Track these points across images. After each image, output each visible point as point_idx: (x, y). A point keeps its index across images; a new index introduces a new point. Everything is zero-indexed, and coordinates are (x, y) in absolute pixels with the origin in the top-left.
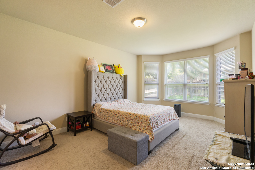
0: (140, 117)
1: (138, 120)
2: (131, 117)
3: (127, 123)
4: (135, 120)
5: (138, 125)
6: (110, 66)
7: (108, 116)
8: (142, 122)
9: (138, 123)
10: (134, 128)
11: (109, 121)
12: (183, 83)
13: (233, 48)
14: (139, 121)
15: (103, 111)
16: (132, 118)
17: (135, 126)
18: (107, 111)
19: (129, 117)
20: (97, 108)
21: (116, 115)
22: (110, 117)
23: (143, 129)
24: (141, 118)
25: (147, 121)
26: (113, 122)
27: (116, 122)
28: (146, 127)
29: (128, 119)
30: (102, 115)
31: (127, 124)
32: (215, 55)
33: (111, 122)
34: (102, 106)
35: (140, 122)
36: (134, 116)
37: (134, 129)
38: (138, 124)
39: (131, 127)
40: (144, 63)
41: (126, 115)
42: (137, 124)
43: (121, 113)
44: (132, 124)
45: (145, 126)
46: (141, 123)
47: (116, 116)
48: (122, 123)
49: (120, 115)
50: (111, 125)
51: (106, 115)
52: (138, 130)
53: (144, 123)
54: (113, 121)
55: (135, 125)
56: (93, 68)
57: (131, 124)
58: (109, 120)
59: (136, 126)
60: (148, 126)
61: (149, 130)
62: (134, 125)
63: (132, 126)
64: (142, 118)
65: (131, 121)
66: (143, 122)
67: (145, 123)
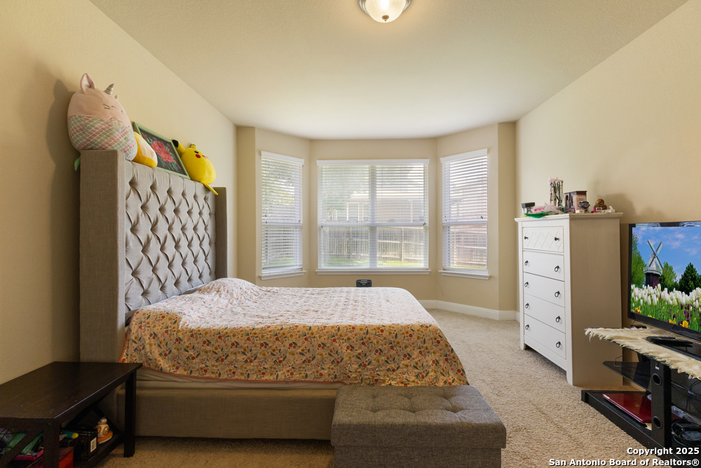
0: (411, 336)
1: (406, 347)
2: (375, 341)
3: (356, 366)
4: (392, 348)
5: (407, 366)
6: (166, 143)
7: (241, 357)
8: (422, 350)
9: (408, 356)
10: (393, 379)
11: (255, 382)
12: (368, 222)
13: (486, 150)
14: (408, 349)
15: (208, 343)
16: (378, 342)
17: (394, 370)
18: (234, 339)
19: (363, 343)
20: (154, 335)
21: (293, 345)
22: (255, 363)
23: (432, 374)
24: (415, 337)
25: (438, 342)
26: (281, 377)
27: (296, 376)
28: (441, 363)
29: (359, 351)
30: (197, 360)
31: (356, 372)
32: (442, 159)
33: (266, 381)
34: (183, 320)
35: (415, 354)
36: (385, 334)
37: (393, 383)
38: (407, 362)
39: (376, 380)
40: (260, 155)
41: (349, 339)
42: (403, 362)
43: (317, 333)
44: (379, 366)
45: (436, 362)
46: (420, 352)
47: (292, 349)
48: (332, 371)
49: (316, 344)
50: (272, 393)
51: (232, 357)
52: (414, 382)
53: (432, 351)
54: (282, 374)
55: (393, 366)
56: (117, 135)
57: (374, 369)
58: (253, 377)
59: (400, 370)
60: (446, 360)
61: (450, 372)
62: (388, 370)
63: (382, 374)
64: (418, 338)
65: (373, 356)
66: (427, 349)
67: (434, 353)
